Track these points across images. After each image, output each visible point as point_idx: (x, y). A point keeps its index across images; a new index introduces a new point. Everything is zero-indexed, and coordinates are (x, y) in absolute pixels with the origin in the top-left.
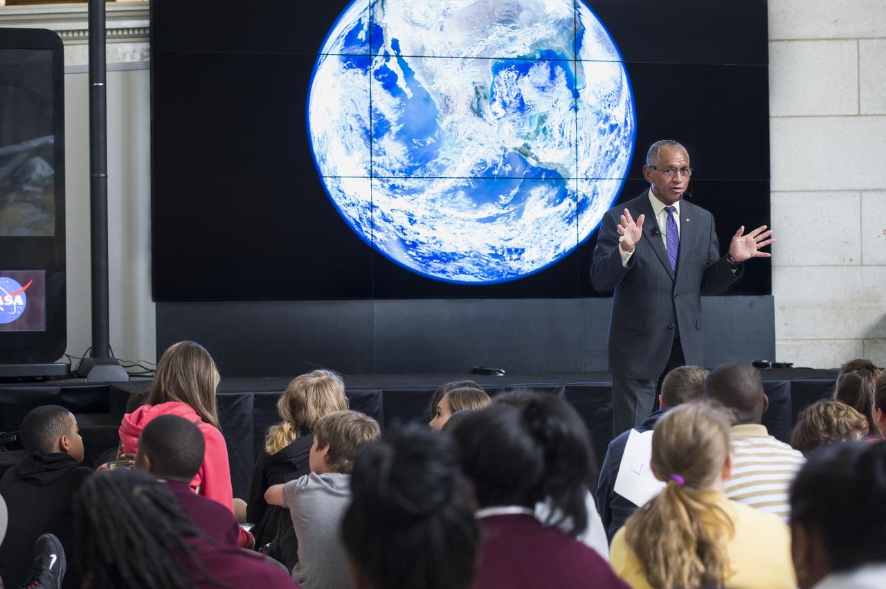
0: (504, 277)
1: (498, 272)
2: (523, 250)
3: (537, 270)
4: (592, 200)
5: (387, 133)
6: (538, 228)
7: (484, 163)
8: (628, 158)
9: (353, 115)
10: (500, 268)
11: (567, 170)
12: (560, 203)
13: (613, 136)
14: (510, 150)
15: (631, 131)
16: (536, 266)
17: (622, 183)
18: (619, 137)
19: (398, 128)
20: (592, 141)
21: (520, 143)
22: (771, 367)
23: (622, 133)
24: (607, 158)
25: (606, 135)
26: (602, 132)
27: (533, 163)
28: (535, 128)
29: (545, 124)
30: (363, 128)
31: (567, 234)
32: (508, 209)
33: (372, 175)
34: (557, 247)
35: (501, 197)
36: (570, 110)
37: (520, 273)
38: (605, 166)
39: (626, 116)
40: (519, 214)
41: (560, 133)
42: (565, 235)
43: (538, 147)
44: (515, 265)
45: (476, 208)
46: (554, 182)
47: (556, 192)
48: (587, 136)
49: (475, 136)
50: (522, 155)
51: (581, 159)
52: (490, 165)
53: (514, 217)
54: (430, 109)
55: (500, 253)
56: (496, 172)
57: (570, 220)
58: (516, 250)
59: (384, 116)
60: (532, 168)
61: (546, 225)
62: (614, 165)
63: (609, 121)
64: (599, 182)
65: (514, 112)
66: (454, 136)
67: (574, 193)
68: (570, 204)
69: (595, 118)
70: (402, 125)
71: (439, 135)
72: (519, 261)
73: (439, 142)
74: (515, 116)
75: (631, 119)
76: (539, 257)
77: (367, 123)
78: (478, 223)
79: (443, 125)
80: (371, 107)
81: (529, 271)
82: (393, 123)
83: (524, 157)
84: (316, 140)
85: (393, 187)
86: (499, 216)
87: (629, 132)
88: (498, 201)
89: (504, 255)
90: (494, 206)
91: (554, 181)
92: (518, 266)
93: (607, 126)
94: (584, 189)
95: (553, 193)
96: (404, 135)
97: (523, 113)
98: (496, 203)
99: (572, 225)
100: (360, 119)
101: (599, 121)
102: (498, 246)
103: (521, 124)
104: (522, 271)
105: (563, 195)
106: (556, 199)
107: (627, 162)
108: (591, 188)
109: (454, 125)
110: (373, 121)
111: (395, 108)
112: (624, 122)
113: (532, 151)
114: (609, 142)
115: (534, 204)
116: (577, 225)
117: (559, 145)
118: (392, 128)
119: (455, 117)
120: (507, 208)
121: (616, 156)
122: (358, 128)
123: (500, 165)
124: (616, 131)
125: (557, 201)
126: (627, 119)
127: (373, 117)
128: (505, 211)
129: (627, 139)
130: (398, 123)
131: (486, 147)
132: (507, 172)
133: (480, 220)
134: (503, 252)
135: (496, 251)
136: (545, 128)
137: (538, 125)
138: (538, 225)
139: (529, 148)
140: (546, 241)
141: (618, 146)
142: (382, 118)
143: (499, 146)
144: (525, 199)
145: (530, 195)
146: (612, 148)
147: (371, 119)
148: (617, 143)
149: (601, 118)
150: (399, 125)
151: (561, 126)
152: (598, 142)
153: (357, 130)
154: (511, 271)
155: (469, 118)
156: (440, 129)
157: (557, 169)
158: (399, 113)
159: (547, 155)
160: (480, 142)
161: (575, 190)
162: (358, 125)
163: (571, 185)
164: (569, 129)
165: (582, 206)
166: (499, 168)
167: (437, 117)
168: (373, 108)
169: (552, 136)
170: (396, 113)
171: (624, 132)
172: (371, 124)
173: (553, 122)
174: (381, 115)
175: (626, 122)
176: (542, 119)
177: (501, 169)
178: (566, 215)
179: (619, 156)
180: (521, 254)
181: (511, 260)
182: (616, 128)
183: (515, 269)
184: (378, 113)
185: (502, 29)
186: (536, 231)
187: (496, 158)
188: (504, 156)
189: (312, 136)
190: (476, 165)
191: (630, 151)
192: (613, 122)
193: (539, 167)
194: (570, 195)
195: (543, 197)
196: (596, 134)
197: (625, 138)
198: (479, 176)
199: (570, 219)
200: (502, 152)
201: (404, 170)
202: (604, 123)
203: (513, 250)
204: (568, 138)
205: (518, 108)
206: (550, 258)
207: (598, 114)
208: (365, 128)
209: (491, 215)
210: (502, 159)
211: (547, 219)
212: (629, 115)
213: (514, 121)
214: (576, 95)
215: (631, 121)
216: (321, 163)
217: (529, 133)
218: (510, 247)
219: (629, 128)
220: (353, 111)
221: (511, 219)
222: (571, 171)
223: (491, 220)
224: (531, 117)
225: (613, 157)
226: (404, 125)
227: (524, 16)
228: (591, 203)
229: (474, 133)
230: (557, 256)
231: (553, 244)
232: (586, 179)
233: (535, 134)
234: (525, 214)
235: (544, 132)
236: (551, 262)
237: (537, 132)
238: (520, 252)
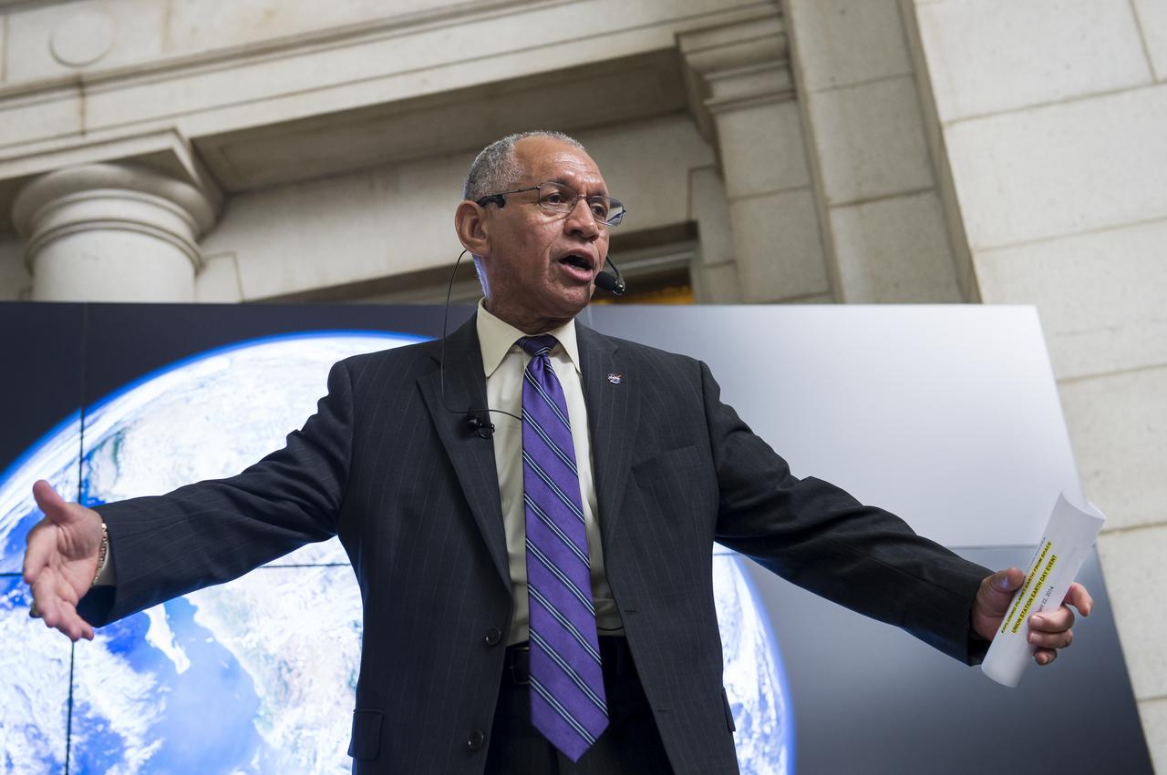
5: (115, 768)
9: (16, 727)
15: (778, 720)
18: (750, 737)
19: (146, 753)
23: (755, 726)
30: (44, 760)
39: (761, 685)
54: (237, 696)
59: (106, 723)
66: (304, 763)
70: (156, 745)
71: (262, 763)
77: (58, 747)
79: (274, 736)
80: (70, 702)
82: (132, 740)
87: (774, 723)
100: (38, 736)
109: (305, 733)
110: (75, 739)
111: (140, 700)
112: (756, 697)
118: (129, 754)
119: (309, 713)
122: (27, 761)
126: (765, 690)
127: (74, 728)
129: (773, 741)
130: (147, 739)
141: (749, 761)
142: (100, 728)
147: (69, 732)
150: (147, 744)
153: (25, 767)
156: (265, 746)
158: (151, 713)
162: (32, 751)
167: (258, 716)
168: (77, 704)
170: (142, 713)
171: (762, 723)
172: (68, 747)
174: (99, 720)
175: (762, 697)
182: (739, 713)
184: (89, 715)
197: (765, 737)
208: (50, 759)
212: (767, 681)
215: (775, 695)
219: (772, 713)
220: (18, 714)
226: (165, 744)
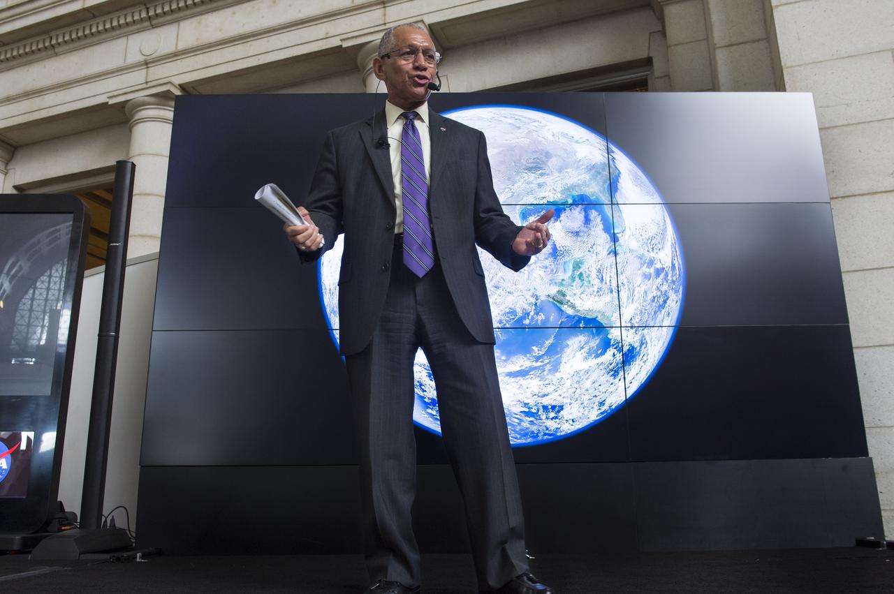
0: (540, 438)
1: (533, 432)
2: (561, 408)
3: (580, 429)
4: (640, 350)
6: (578, 382)
7: (513, 312)
8: (679, 303)
10: (534, 428)
11: (608, 319)
12: (602, 354)
13: (659, 280)
14: (543, 298)
15: (680, 275)
16: (578, 426)
17: (674, 330)
18: (667, 282)
20: (636, 286)
21: (553, 291)
22: (885, 548)
23: (669, 278)
24: (654, 304)
25: (651, 280)
26: (647, 277)
27: (570, 311)
28: (569, 273)
29: (581, 270)
31: (612, 388)
32: (541, 362)
34: (602, 404)
35: (534, 348)
36: (609, 254)
37: (558, 434)
38: (653, 313)
39: (673, 260)
40: (556, 368)
41: (599, 278)
42: (610, 390)
43: (575, 294)
44: (552, 425)
45: (505, 361)
46: (594, 332)
47: (598, 341)
48: (630, 281)
49: (503, 284)
50: (556, 303)
51: (625, 305)
52: (520, 314)
53: (550, 370)
55: (534, 411)
56: (527, 322)
57: (615, 373)
58: (553, 407)
60: (568, 316)
61: (587, 379)
62: (663, 311)
63: (654, 265)
64: (646, 330)
65: (547, 259)
67: (618, 343)
68: (614, 355)
69: (638, 262)
72: (557, 420)
74: (547, 263)
75: (679, 262)
76: (580, 415)
78: (507, 378)
81: (569, 432)
83: (558, 304)
84: (328, 291)
86: (532, 369)
87: (678, 276)
88: (530, 353)
89: (539, 413)
90: (525, 358)
91: (594, 330)
92: (556, 426)
93: (652, 270)
94: (630, 338)
95: (595, 343)
97: (556, 258)
98: (528, 355)
99: (618, 379)
101: (642, 265)
102: (532, 402)
103: (555, 271)
104: (561, 432)
105: (606, 344)
106: (597, 350)
107: (678, 307)
108: (638, 337)
112: (671, 266)
113: (568, 298)
114: (655, 287)
115: (572, 355)
116: (624, 378)
117: (598, 292)
120: (541, 360)
121: (665, 302)
123: (532, 314)
124: (662, 275)
125: (599, 352)
126: (674, 262)
128: (539, 364)
129: (676, 284)
131: (515, 295)
132: (539, 322)
133: (510, 374)
134: (538, 410)
135: (529, 408)
136: (581, 274)
137: (573, 271)
138: (578, 379)
139: (564, 295)
140: (588, 397)
141: (666, 291)
143: (530, 293)
144: (562, 350)
145: (568, 346)
146: (659, 293)
148: (665, 288)
149: (645, 263)
151: (599, 271)
152: (643, 288)
154: (547, 432)
155: (495, 266)
157: (597, 317)
159: (586, 303)
160: (508, 290)
161: (619, 339)
163: (614, 334)
164: (609, 274)
165: (629, 356)
166: (530, 317)
169: (589, 281)
171: (672, 276)
173: (591, 266)
175: (673, 265)
176: (578, 265)
177: (532, 317)
178: (611, 367)
179: (668, 301)
180: (559, 411)
181: (547, 418)
182: (663, 272)
183: (552, 428)
185: (531, 176)
186: (576, 386)
187: (526, 307)
188: (536, 304)
189: (323, 288)
190: (505, 314)
191: (680, 296)
192: (659, 266)
193: (576, 315)
194: (613, 345)
195: (582, 348)
196: (639, 280)
197: (674, 282)
198: (508, 326)
199: (615, 371)
200: (533, 301)
202: (648, 267)
203: (550, 407)
204: (608, 284)
205: (550, 254)
206: (593, 416)
207: (641, 259)
209: (523, 368)
210: (534, 307)
211: (587, 372)
212: (676, 258)
213: (546, 268)
214: (615, 239)
215: (679, 264)
216: (332, 315)
217: (563, 280)
218: (545, 404)
219: (677, 272)
221: (545, 373)
222: (613, 319)
223: (523, 373)
224: (565, 263)
225: (661, 303)
227: (553, 163)
228: (639, 353)
229: (502, 281)
230: (602, 413)
231: (597, 400)
232: (632, 327)
233: (570, 281)
234: (563, 367)
235: (580, 278)
236: (595, 421)
237: (573, 278)
238: (558, 409)
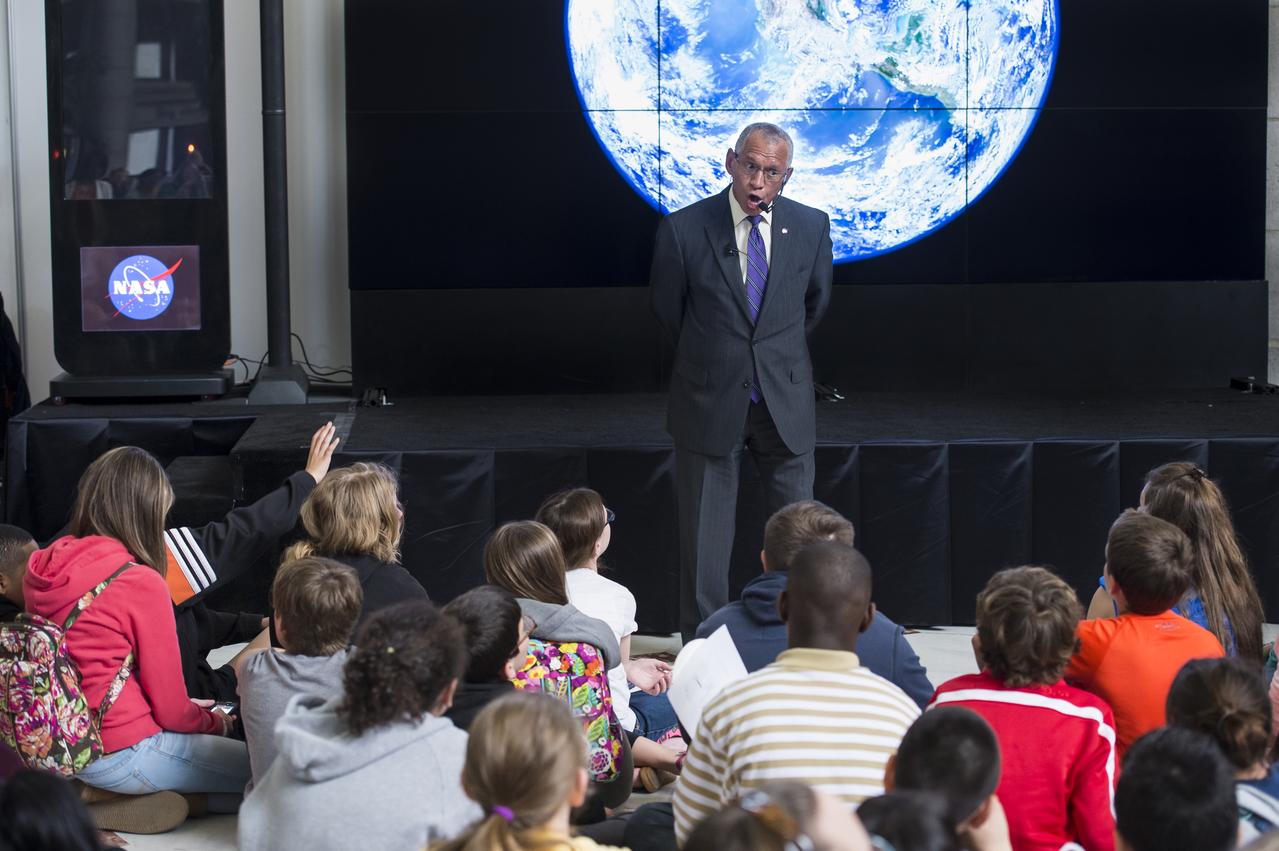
0: (854, 253)
1: (846, 246)
2: (883, 215)
3: (904, 243)
4: (990, 139)
5: (683, 46)
6: (907, 181)
7: (826, 88)
8: (1046, 77)
9: (632, 21)
10: (848, 241)
11: (951, 97)
12: (940, 145)
13: (1023, 44)
14: (867, 68)
15: (1051, 37)
16: (904, 238)
17: (1036, 114)
18: (1033, 46)
19: (699, 39)
20: (991, 51)
21: (880, 58)
23: (1037, 40)
24: (1013, 78)
25: (1012, 43)
26: (1008, 39)
27: (901, 86)
28: (904, 33)
29: (920, 29)
30: (647, 39)
31: (950, 191)
32: (862, 155)
33: (660, 107)
34: (935, 210)
35: (852, 136)
36: (959, 6)
37: (878, 248)
38: (1011, 89)
39: (1044, 15)
40: (879, 162)
41: (942, 41)
42: (947, 193)
43: (909, 63)
44: (871, 237)
45: (814, 153)
46: (932, 115)
47: (935, 128)
48: (984, 44)
49: (813, 48)
50: (884, 75)
51: (974, 79)
52: (835, 90)
53: (871, 166)
54: (746, 9)
55: (848, 218)
56: (844, 101)
57: (955, 171)
58: (874, 215)
59: (678, 21)
60: (900, 94)
61: (919, 177)
62: (1024, 87)
63: (1018, 23)
64: (1000, 113)
65: (873, 12)
66: (782, 48)
67: (962, 130)
68: (955, 146)
69: (996, 18)
70: (704, 34)
71: (760, 47)
72: (877, 230)
73: (759, 57)
74: (874, 18)
75: (1051, 19)
76: (908, 224)
77: (653, 32)
78: (817, 175)
79: (766, 33)
80: (659, 8)
81: (892, 246)
82: (691, 31)
83: (886, 77)
84: (579, 57)
85: (691, 124)
86: (847, 164)
87: (1048, 39)
88: (846, 143)
89: (855, 222)
90: (840, 150)
91: (932, 113)
92: (877, 238)
93: (1014, 30)
94: (978, 124)
95: (931, 130)
96: (708, 48)
97: (886, 12)
98: (844, 146)
99: (958, 178)
100: (643, 26)
101: (1002, 22)
102: (846, 208)
103: (884, 29)
104: (881, 245)
105: (945, 132)
106: (934, 139)
107: (1045, 83)
108: (988, 123)
109: (783, 32)
110: (662, 29)
111: (695, 9)
112: (1040, 23)
113: (899, 68)
114: (1016, 54)
115: (901, 146)
116: (967, 177)
117: (940, 60)
118: (689, 38)
119: (784, 21)
120: (861, 152)
121: (1028, 75)
122: (640, 40)
123: (851, 90)
124: (1028, 37)
125: (936, 143)
126: (1046, 19)
127: (662, 23)
128: (857, 157)
129: (1045, 49)
130: (699, 31)
131: (830, 63)
132: (860, 101)
133: (819, 171)
134: (854, 218)
135: (843, 215)
136: (919, 35)
137: (909, 30)
138: (907, 178)
139: (895, 64)
140: (918, 201)
141: (1030, 60)
142: (675, 23)
143: (850, 61)
144: (888, 139)
145: (896, 133)
146: (1021, 63)
147: (659, 25)
148: (1030, 55)
149: (1006, 18)
150: (699, 34)
151: (943, 31)
152: (1001, 55)
153: (638, 43)
154: (864, 245)
155: (804, 22)
156: (761, 38)
157: (936, 95)
158: (701, 16)
159: (922, 74)
160: (821, 57)
161: (964, 125)
162: (641, 34)
163: (957, 119)
164: (957, 35)
165: (975, 148)
166: (848, 95)
167: (757, 21)
168: (662, 9)
169: (929, 46)
170: (696, 16)
171: (1041, 39)
172: (659, 33)
173: (932, 25)
174: (674, 19)
175: (1044, 23)
176: (915, 22)
177: (852, 95)
178: (950, 162)
179: (1033, 74)
180: (880, 220)
181: (865, 228)
182: (1029, 32)
183: (871, 241)
184: (669, 16)
186: (904, 187)
187: (845, 80)
188: (857, 77)
189: (572, 51)
190: (815, 90)
191: (1049, 67)
192: (1024, 24)
193: (909, 93)
194: (955, 133)
195: (915, 137)
196: (997, 42)
197: (1042, 47)
198: (819, 106)
199: (956, 168)
200: (853, 71)
201: (707, 100)
202: (1010, 25)
203: (869, 214)
204: (955, 48)
205: (878, 5)
206: (923, 225)
207: (1001, 13)
208: (650, 39)
209: (836, 163)
210: (854, 81)
211: (920, 168)
212: (1048, 13)
213: (873, 25)
215: (1052, 22)
216: (586, 90)
217: (895, 43)
218: (863, 210)
219: (1048, 33)
220: (632, 14)
221: (865, 169)
222: (957, 98)
223: (836, 170)
224: (899, 18)
225: (1023, 76)
226: (708, 34)
228: (988, 144)
229: (813, 44)
230: (934, 222)
231: (929, 206)
232: (981, 109)
233: (904, 44)
234: (888, 161)
235: (917, 41)
236: (926, 232)
237: (908, 41)
238: (879, 216)
